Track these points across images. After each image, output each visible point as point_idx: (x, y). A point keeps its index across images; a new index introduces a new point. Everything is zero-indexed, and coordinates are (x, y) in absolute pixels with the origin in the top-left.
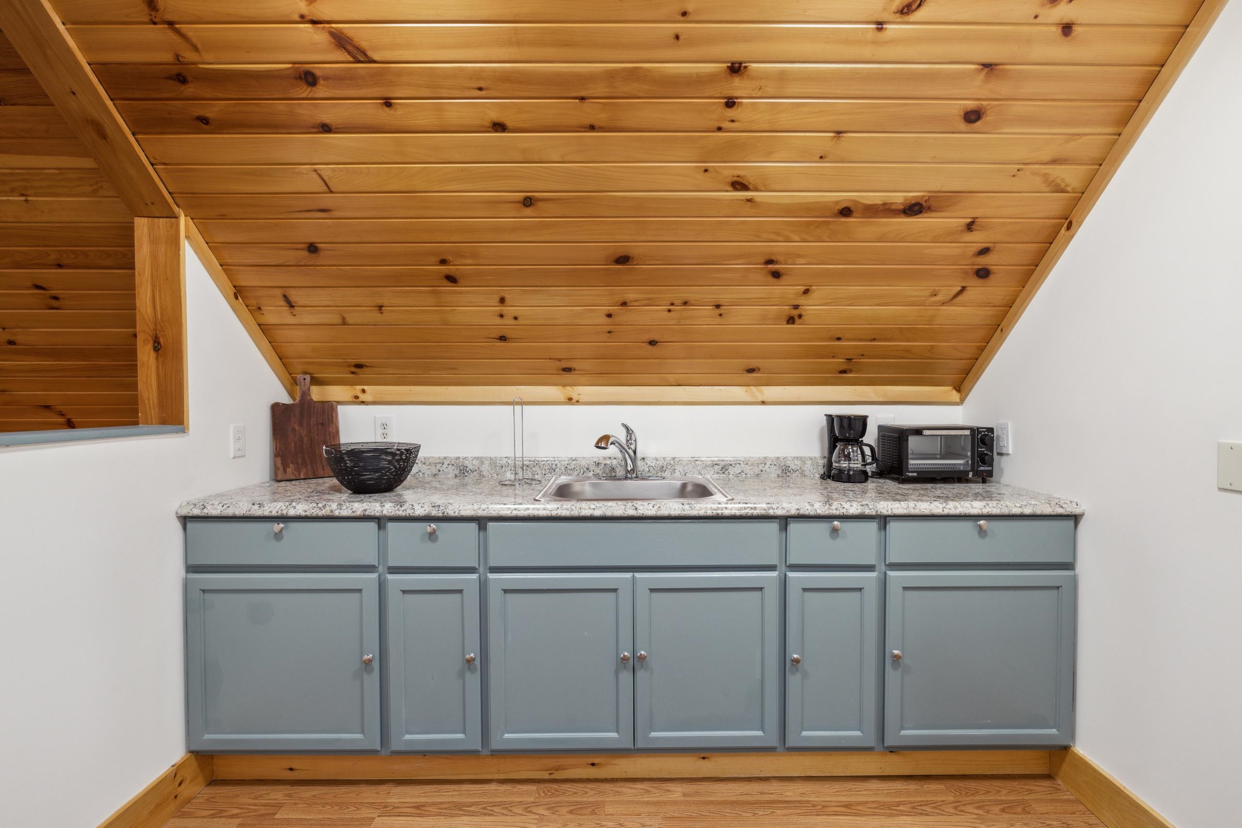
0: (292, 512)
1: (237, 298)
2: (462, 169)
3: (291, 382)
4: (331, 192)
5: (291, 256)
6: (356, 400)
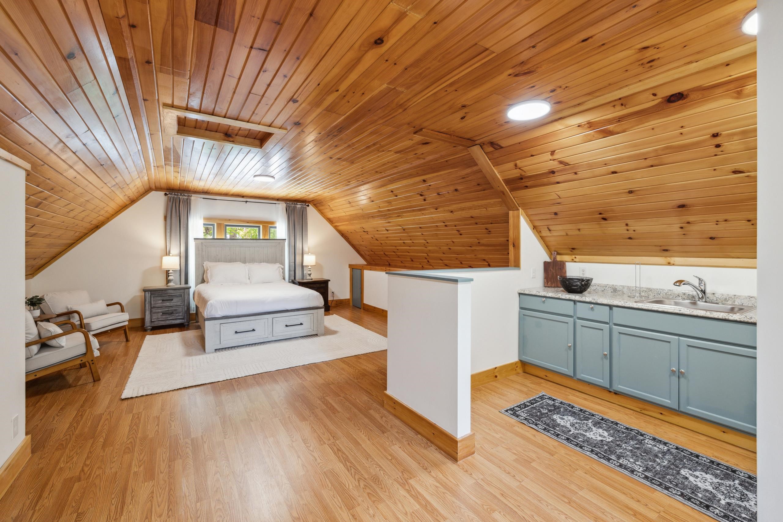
0: (548, 295)
1: (534, 229)
2: (603, 186)
3: (550, 254)
4: (560, 198)
5: (549, 216)
6: (573, 261)
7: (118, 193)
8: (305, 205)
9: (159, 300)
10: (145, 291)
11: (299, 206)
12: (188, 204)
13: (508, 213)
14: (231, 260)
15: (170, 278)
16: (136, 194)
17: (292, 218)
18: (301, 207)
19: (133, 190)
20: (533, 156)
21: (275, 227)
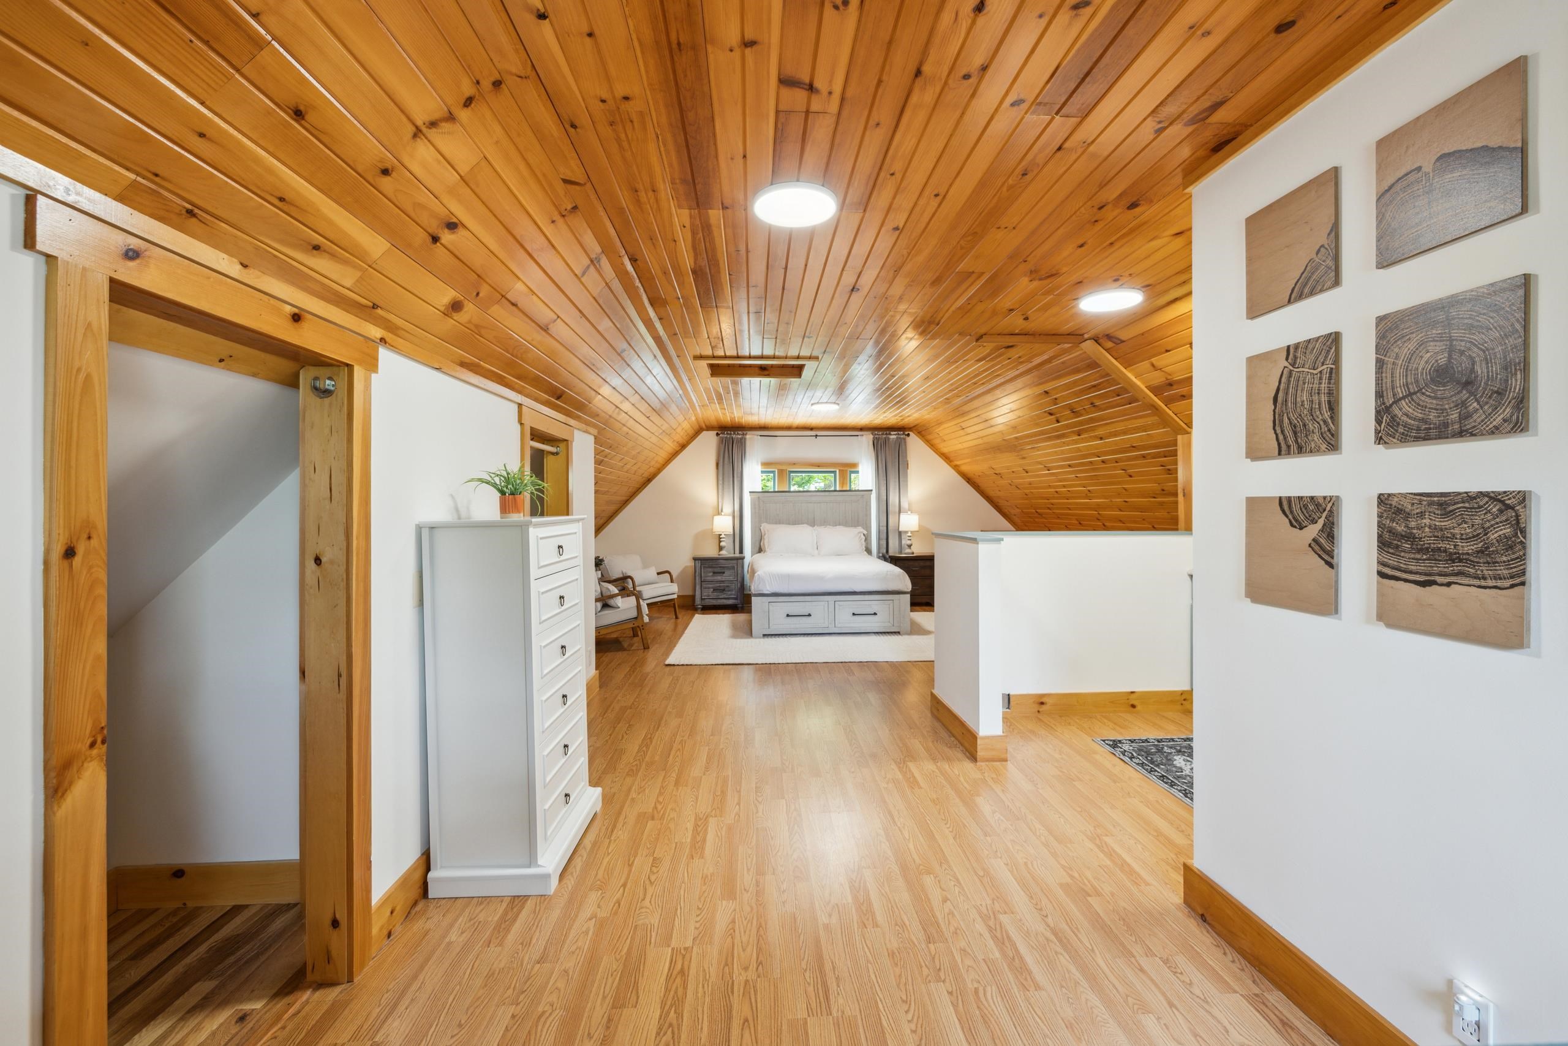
7: (666, 440)
8: (903, 434)
9: (710, 572)
10: (695, 559)
11: (893, 436)
12: (742, 443)
13: (1176, 440)
14: (795, 521)
15: (722, 544)
16: (685, 438)
17: (882, 457)
18: (897, 438)
19: (682, 434)
20: (1169, 351)
21: (857, 472)
